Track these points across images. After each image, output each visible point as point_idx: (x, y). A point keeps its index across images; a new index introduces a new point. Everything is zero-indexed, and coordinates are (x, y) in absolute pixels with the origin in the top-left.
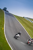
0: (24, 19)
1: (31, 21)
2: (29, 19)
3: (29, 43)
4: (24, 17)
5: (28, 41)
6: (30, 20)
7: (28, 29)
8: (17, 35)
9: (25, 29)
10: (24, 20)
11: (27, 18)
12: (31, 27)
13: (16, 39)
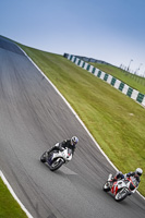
0: (67, 65)
1: (97, 70)
2: (87, 64)
3: (118, 190)
4: (66, 55)
5: (114, 181)
6: (92, 67)
7: (86, 106)
8: (60, 154)
9: (72, 105)
10: (65, 69)
11: (82, 58)
12: (99, 96)
13: (53, 170)
